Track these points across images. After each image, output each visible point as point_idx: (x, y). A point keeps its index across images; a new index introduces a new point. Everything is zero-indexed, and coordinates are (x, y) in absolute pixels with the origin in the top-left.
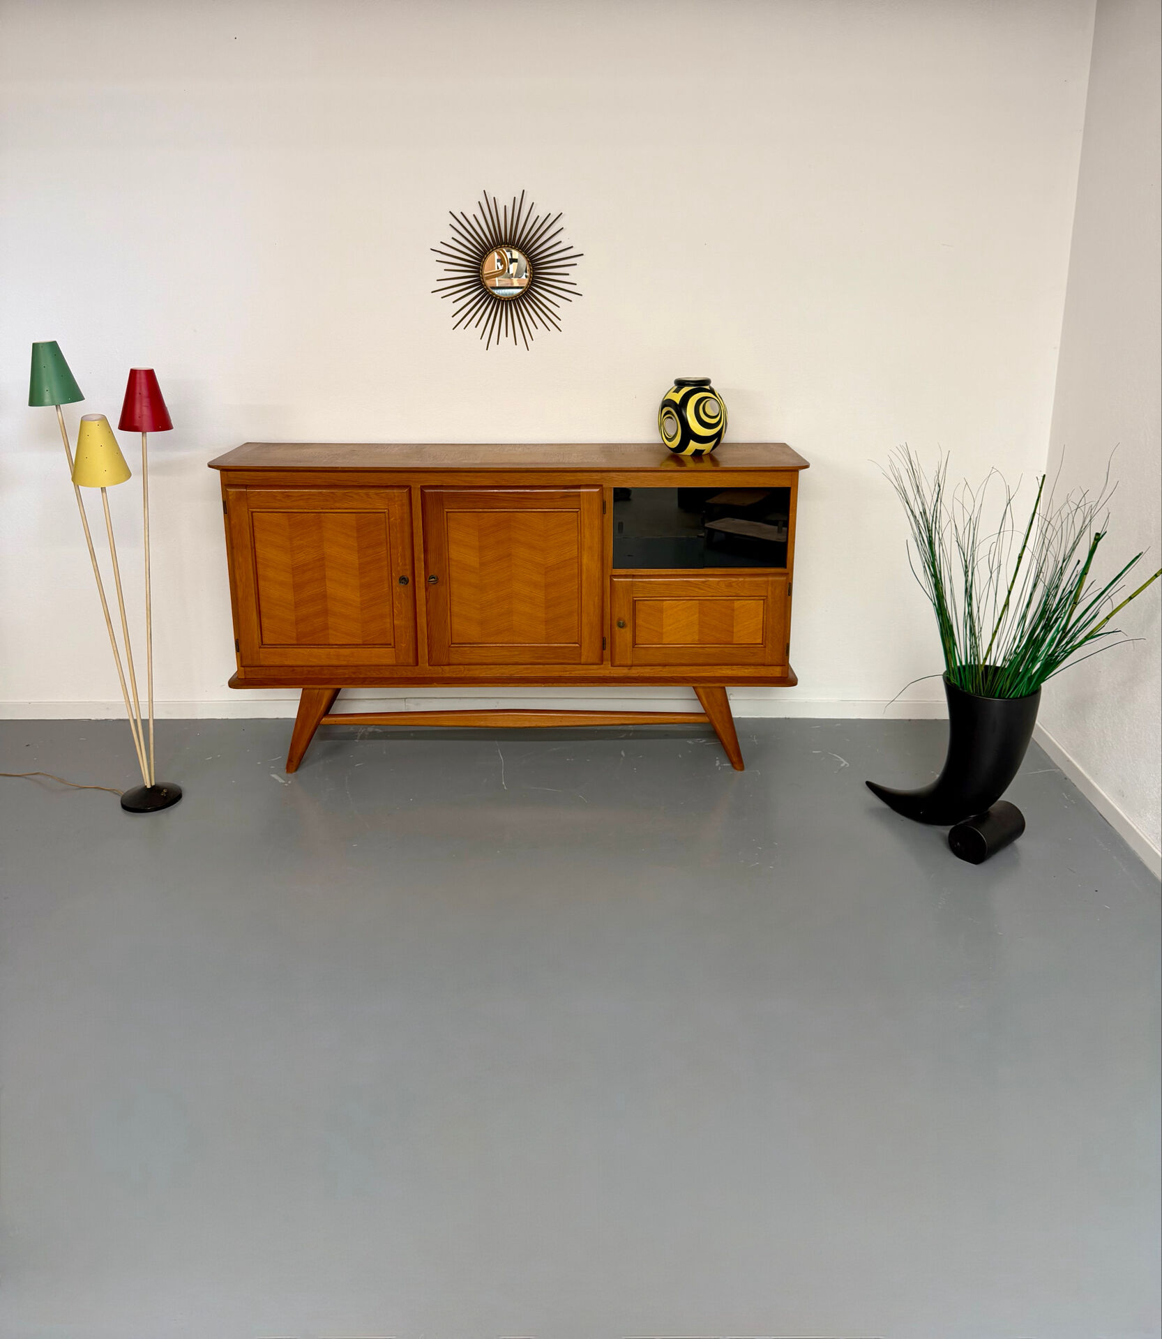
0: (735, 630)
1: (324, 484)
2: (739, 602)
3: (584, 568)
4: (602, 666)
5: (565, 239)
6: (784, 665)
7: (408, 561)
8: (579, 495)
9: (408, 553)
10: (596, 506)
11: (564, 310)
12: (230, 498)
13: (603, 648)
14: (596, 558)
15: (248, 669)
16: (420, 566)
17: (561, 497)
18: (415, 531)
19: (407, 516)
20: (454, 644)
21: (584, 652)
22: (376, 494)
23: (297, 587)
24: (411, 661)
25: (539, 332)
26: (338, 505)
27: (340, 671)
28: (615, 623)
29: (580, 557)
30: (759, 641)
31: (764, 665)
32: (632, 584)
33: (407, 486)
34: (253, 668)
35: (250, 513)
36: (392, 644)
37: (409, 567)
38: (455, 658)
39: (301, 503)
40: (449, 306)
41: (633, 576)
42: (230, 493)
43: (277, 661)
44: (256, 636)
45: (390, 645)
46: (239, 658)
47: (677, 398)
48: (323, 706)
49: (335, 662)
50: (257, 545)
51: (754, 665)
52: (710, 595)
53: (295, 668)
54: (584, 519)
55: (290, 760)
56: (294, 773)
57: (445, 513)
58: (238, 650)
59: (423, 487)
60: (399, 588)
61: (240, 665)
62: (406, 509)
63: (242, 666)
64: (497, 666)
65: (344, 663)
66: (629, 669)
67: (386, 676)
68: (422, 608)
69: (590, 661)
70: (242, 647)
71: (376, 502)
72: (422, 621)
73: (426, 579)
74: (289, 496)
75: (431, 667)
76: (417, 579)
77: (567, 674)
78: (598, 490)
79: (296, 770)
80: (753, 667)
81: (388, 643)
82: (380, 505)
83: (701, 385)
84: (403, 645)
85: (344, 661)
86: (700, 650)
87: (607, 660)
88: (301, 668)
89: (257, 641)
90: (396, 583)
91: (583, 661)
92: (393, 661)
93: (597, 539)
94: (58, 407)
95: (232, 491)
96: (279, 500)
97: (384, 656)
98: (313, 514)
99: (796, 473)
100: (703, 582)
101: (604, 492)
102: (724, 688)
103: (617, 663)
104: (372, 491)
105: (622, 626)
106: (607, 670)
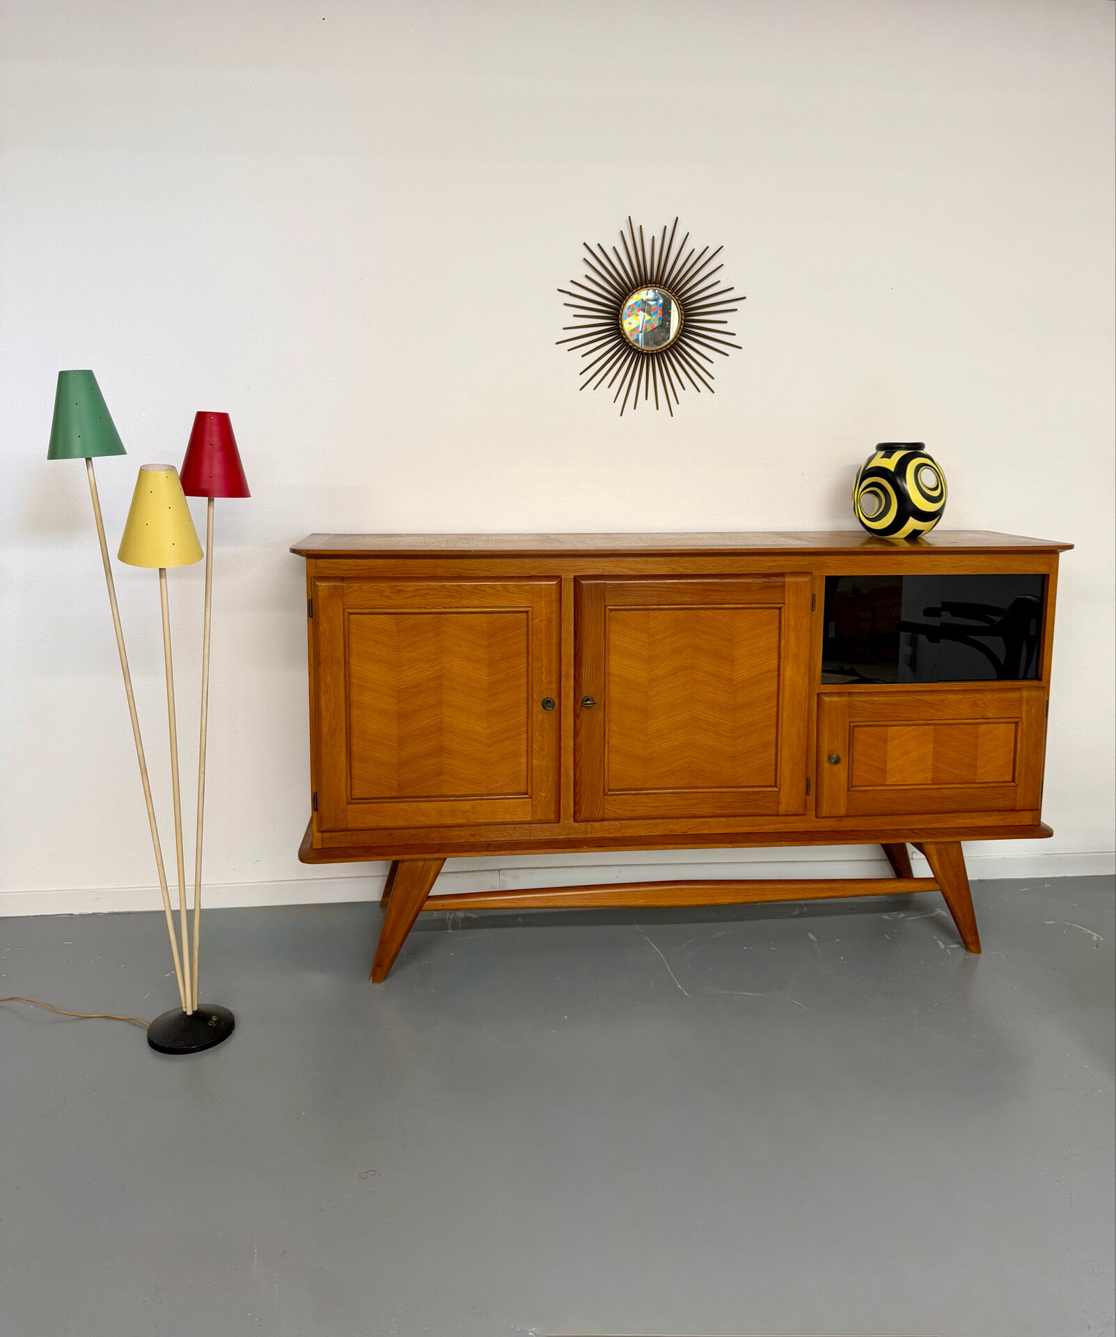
0: (979, 763)
1: (449, 574)
2: (985, 726)
3: (787, 683)
4: (803, 817)
6: (1036, 810)
7: (553, 678)
8: (783, 585)
9: (556, 667)
10: (804, 601)
12: (320, 594)
13: (807, 793)
14: (802, 670)
15: (328, 835)
16: (568, 684)
17: (760, 589)
18: (563, 637)
19: (554, 617)
20: (611, 791)
21: (784, 798)
22: (518, 588)
23: (402, 717)
24: (552, 816)
26: (465, 602)
27: (454, 833)
29: (781, 669)
30: (1008, 777)
31: (1013, 810)
32: (848, 704)
33: (556, 577)
34: (334, 834)
35: (346, 614)
36: (529, 794)
37: (554, 686)
38: (612, 809)
39: (416, 600)
41: (852, 694)
42: (320, 588)
43: (370, 821)
44: (343, 788)
45: (526, 794)
46: (316, 820)
47: (889, 464)
48: (428, 885)
49: (448, 822)
50: (352, 659)
51: (999, 811)
52: (950, 717)
53: (394, 832)
54: (788, 618)
55: (377, 963)
56: (382, 983)
57: (608, 610)
58: (316, 807)
59: (577, 580)
60: (539, 714)
61: (315, 830)
62: (555, 607)
63: (318, 831)
64: (665, 820)
66: (839, 821)
67: (517, 840)
68: (568, 742)
69: (789, 811)
70: (323, 803)
71: (516, 597)
72: (568, 760)
73: (575, 702)
74: (400, 591)
75: (576, 825)
76: (562, 703)
77: (756, 829)
78: (806, 578)
79: (385, 978)
80: (997, 813)
81: (523, 791)
82: (521, 601)
84: (543, 795)
85: (461, 819)
86: (934, 793)
87: (811, 810)
88: (401, 831)
89: (344, 794)
90: (537, 707)
91: (782, 809)
92: (527, 817)
93: (803, 645)
94: (88, 459)
95: (322, 585)
96: (388, 597)
97: (516, 810)
98: (431, 615)
99: (1056, 555)
100: (941, 700)
101: (814, 582)
102: (959, 843)
103: (824, 812)
104: (512, 584)
105: (833, 761)
106: (809, 823)
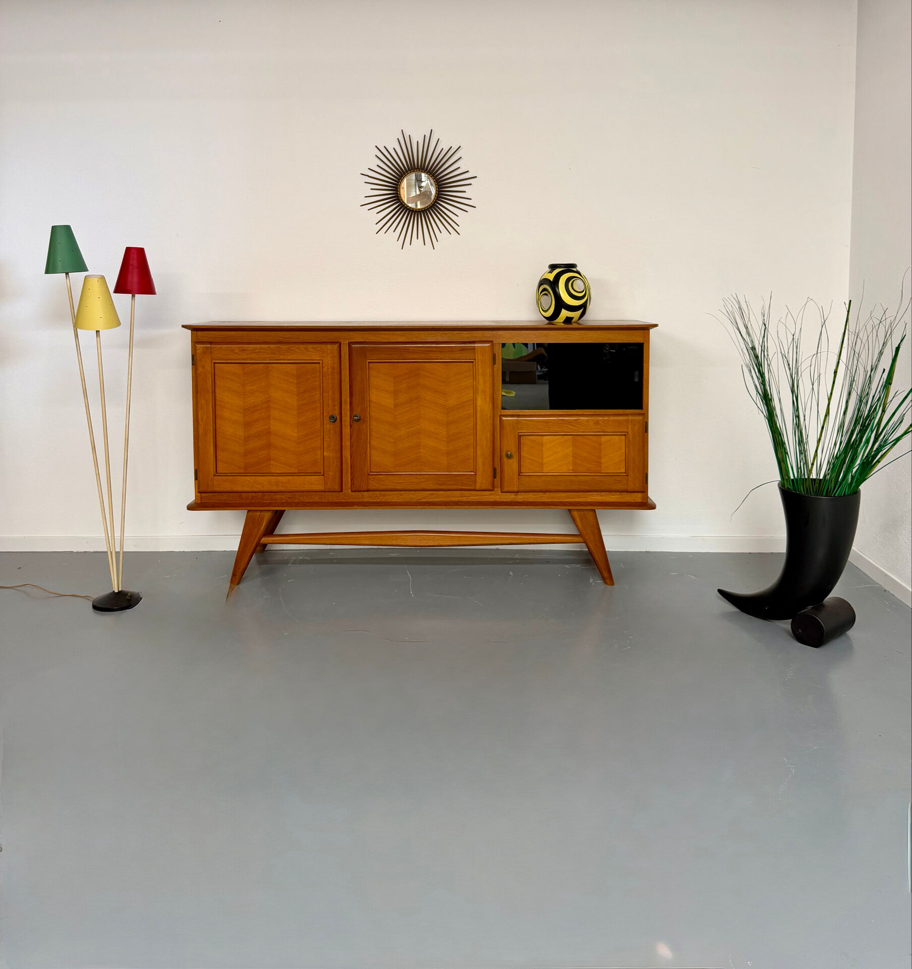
0: (603, 461)
1: (273, 341)
2: (605, 437)
3: (479, 408)
4: (493, 492)
5: (463, 166)
6: (645, 492)
7: (337, 403)
8: (474, 348)
9: (337, 396)
10: (488, 358)
11: (461, 218)
12: (198, 351)
13: (495, 477)
14: (488, 400)
15: (204, 495)
16: (346, 407)
17: (460, 350)
18: (342, 379)
19: (336, 366)
20: (372, 472)
21: (479, 479)
22: (313, 348)
23: (247, 425)
24: (337, 488)
25: (443, 235)
26: (282, 357)
27: (278, 496)
28: (504, 454)
29: (474, 400)
30: (623, 470)
31: (627, 492)
32: (518, 422)
33: (338, 342)
34: (207, 494)
35: (213, 363)
36: (322, 473)
37: (337, 408)
38: (373, 485)
39: (254, 356)
40: (375, 216)
41: (518, 416)
42: (198, 348)
43: (227, 487)
44: (212, 467)
45: (320, 473)
46: (197, 485)
47: (551, 277)
48: (263, 527)
49: (274, 489)
50: (217, 391)
52: (581, 431)
53: (243, 494)
54: (478, 368)
55: (234, 575)
56: (238, 586)
57: (367, 363)
58: (196, 479)
59: (350, 344)
60: (328, 426)
61: (197, 491)
62: (337, 360)
63: (198, 492)
64: (407, 492)
65: (282, 489)
66: (516, 495)
67: (315, 501)
68: (347, 443)
69: (483, 488)
70: (200, 475)
71: (312, 354)
72: (347, 453)
73: (350, 418)
74: (244, 350)
75: (353, 493)
76: (343, 419)
77: (465, 499)
78: (489, 345)
79: (238, 584)
80: (618, 493)
81: (319, 471)
82: (316, 357)
83: (570, 267)
84: (331, 474)
85: (282, 487)
86: (574, 478)
87: (497, 487)
88: (247, 494)
89: (212, 470)
90: (327, 420)
91: (478, 487)
92: (321, 488)
93: (488, 385)
94: (67, 274)
95: (198, 346)
96: (237, 353)
97: (314, 483)
98: (262, 365)
99: (648, 331)
100: (575, 420)
101: (494, 347)
102: (595, 511)
103: (505, 489)
104: (310, 346)
105: (509, 457)
106: (497, 496)
